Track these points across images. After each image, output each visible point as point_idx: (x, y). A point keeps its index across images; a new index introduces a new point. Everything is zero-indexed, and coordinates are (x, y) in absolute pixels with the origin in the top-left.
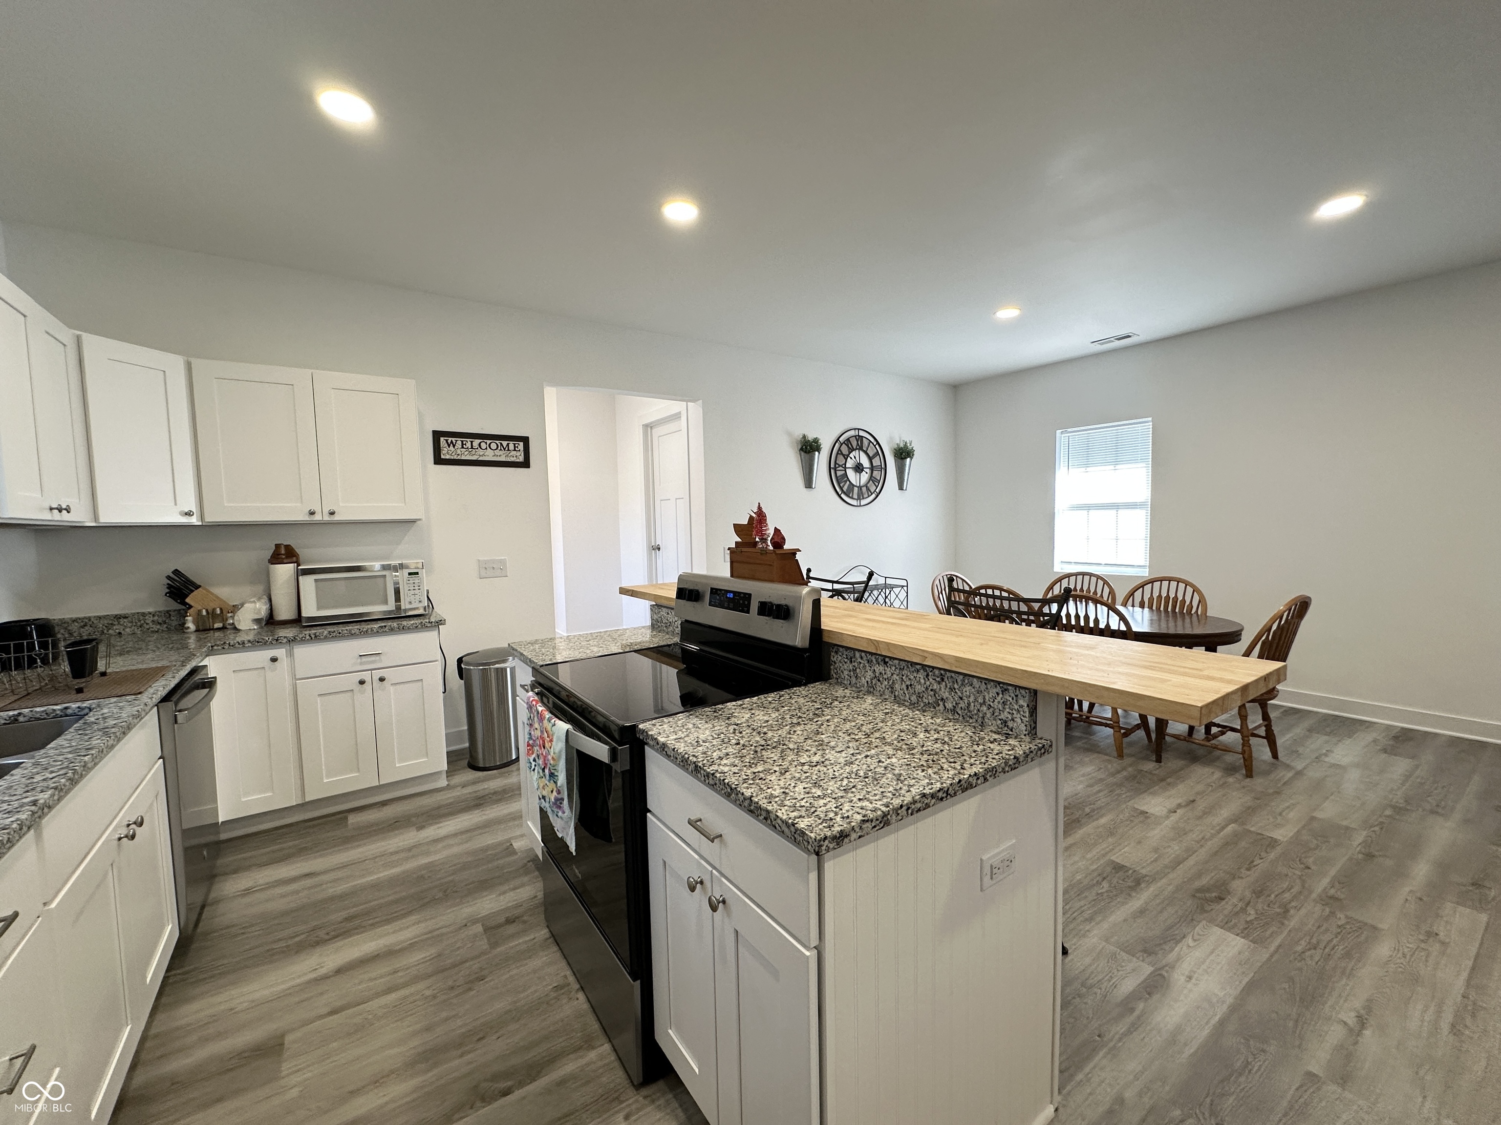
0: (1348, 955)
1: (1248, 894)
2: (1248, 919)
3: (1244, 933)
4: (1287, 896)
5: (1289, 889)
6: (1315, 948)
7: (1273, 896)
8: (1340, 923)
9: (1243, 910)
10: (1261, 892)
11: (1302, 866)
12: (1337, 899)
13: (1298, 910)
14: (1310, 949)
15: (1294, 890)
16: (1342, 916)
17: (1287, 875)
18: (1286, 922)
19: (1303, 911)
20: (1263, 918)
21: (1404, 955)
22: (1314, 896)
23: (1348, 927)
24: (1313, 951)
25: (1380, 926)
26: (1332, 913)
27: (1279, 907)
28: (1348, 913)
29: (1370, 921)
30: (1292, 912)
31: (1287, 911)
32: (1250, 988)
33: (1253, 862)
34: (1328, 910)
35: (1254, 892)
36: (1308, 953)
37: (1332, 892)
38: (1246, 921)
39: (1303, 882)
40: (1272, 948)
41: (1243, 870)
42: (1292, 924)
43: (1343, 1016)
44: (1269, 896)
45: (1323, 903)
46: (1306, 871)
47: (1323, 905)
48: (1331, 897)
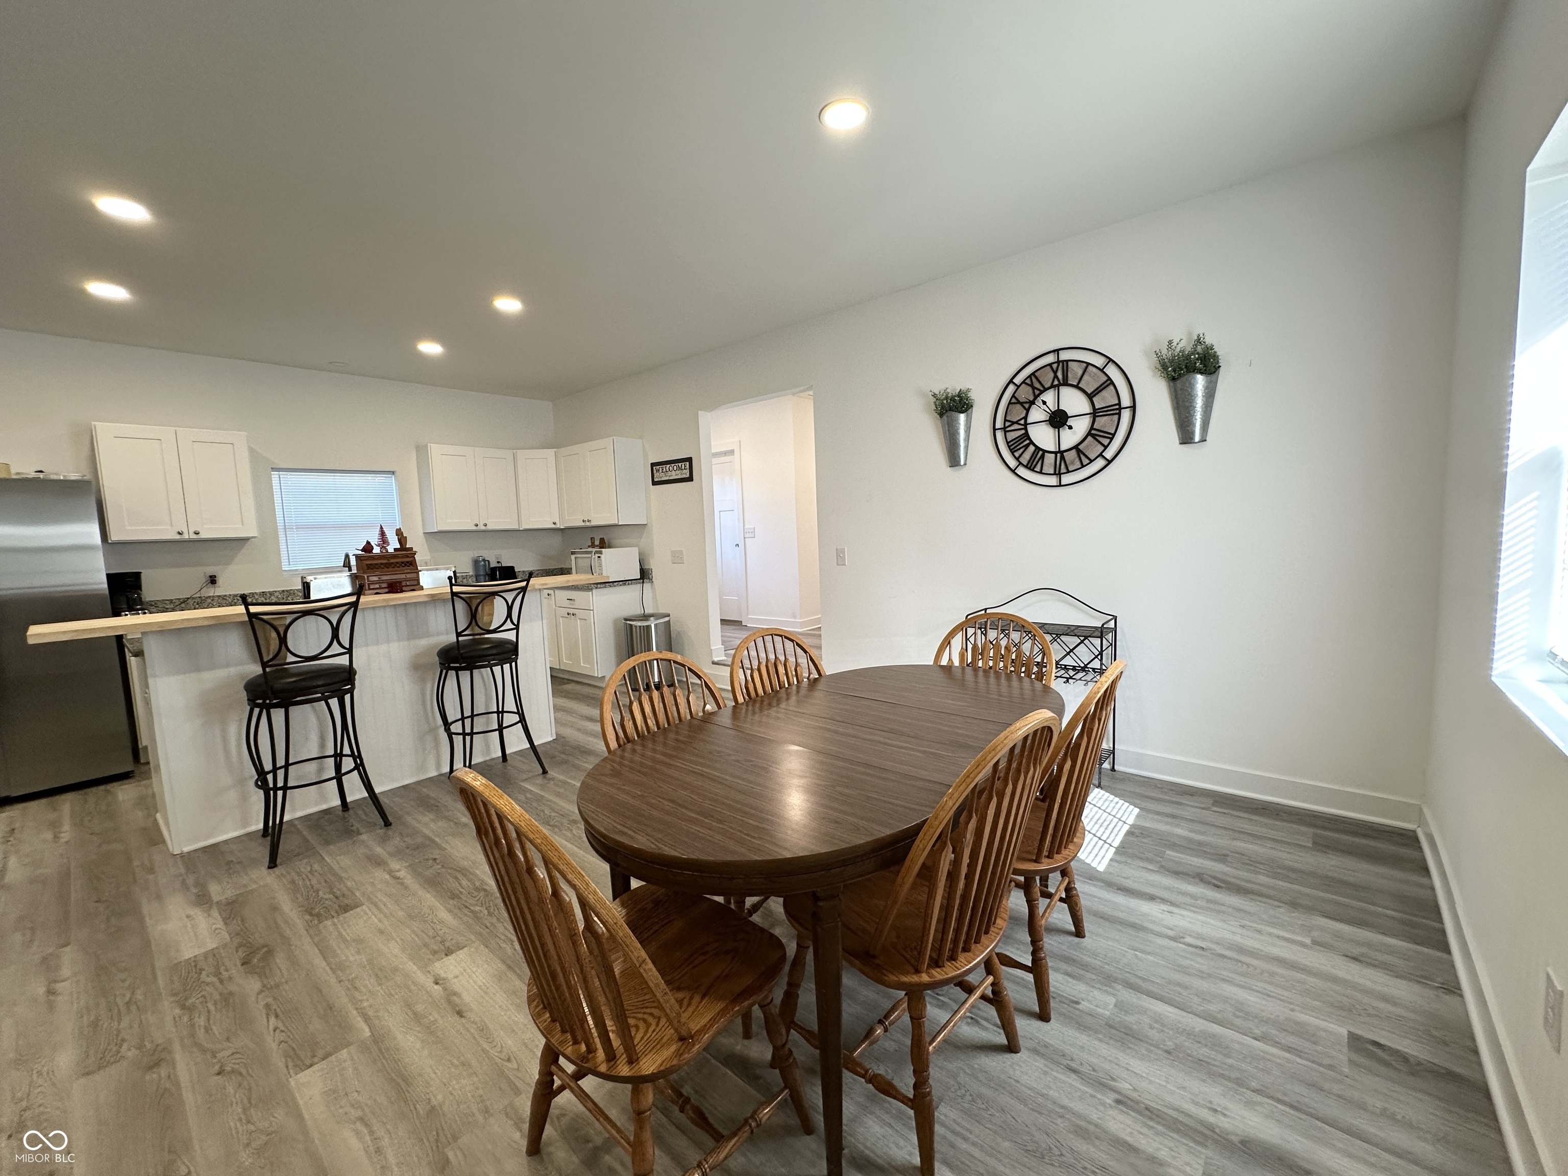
0: (95, 1024)
1: (233, 988)
2: (203, 972)
3: (194, 965)
4: (201, 1021)
5: (207, 1030)
6: (127, 1003)
7: (212, 1008)
8: (125, 1046)
9: (217, 974)
10: (226, 1000)
11: (228, 1068)
12: (150, 1068)
13: (174, 1018)
14: (131, 999)
15: (201, 1033)
16: (130, 1054)
17: (228, 1039)
18: (172, 999)
19: (169, 1019)
20: (195, 984)
21: (40, 1073)
22: (177, 1047)
23: (114, 1049)
24: (127, 999)
25: (83, 1081)
26: (140, 1047)
27: (193, 1005)
28: (125, 1063)
29: (97, 1077)
30: (177, 1011)
31: (183, 1007)
32: (147, 944)
33: (277, 1016)
34: (148, 1045)
35: (231, 994)
36: (128, 996)
37: (163, 1072)
38: (204, 970)
39: (204, 1051)
40: (159, 973)
41: (270, 1000)
42: (166, 1003)
43: (67, 983)
44: (215, 1004)
45: (160, 1048)
46: (217, 1067)
47: (158, 1045)
48: (157, 1064)
